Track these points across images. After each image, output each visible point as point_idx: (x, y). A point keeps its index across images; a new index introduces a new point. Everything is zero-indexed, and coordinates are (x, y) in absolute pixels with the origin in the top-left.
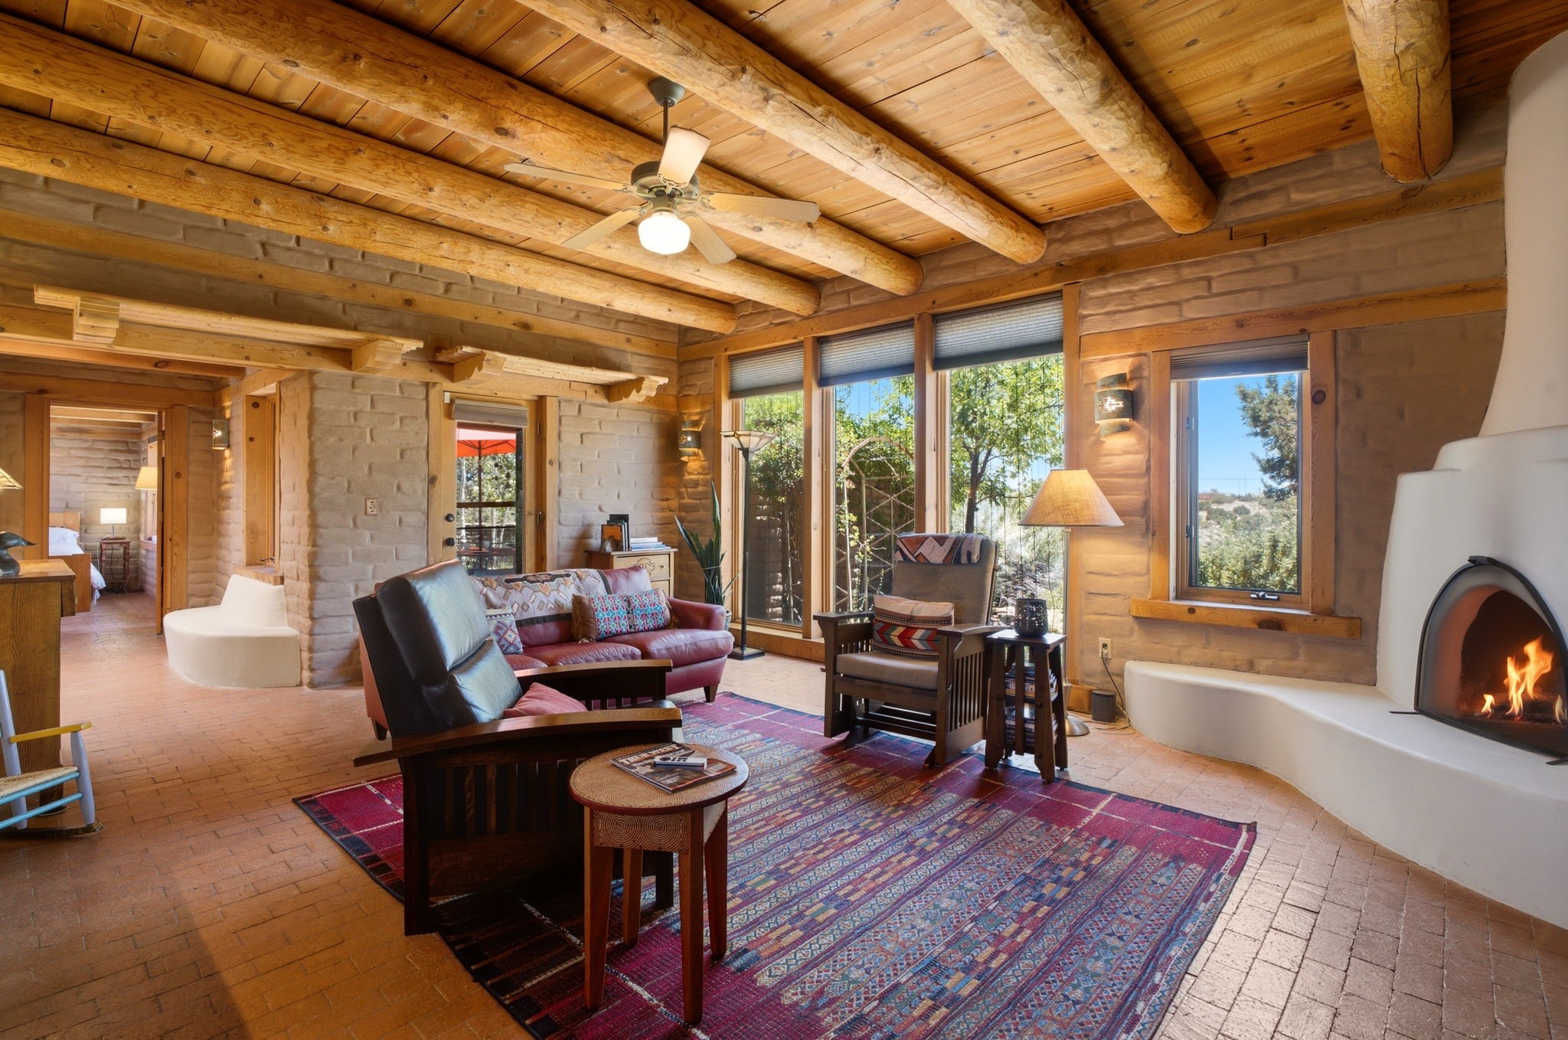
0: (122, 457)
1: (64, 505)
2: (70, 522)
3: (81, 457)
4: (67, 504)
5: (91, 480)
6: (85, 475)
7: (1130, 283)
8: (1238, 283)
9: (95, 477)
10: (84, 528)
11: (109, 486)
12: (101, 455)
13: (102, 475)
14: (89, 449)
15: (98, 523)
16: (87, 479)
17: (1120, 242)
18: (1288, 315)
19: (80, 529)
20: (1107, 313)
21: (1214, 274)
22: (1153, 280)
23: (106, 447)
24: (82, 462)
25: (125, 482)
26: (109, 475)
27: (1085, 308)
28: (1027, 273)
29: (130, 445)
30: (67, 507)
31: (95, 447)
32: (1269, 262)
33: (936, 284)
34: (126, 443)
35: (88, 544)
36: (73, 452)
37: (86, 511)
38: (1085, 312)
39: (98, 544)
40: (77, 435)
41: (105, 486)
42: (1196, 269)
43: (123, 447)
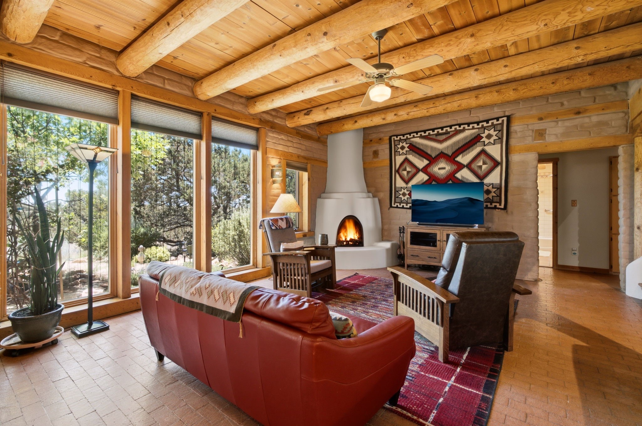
7: (279, 135)
8: (298, 146)
17: (276, 121)
18: (305, 158)
20: (273, 142)
21: (294, 141)
22: (283, 137)
27: (268, 138)
28: (251, 117)
32: (302, 143)
33: (216, 102)
38: (268, 140)
42: (291, 138)
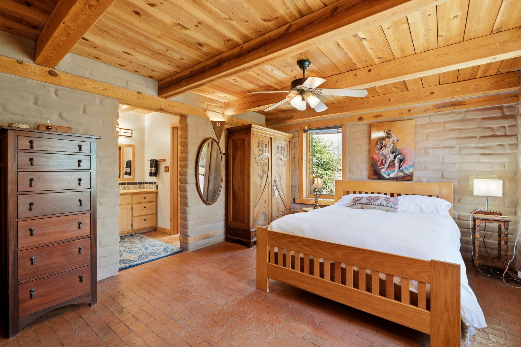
0: (495, 124)
1: (440, 176)
2: (444, 192)
3: (455, 130)
4: (442, 174)
5: (465, 151)
6: (459, 146)
9: (468, 148)
10: (457, 198)
11: (481, 156)
12: (472, 125)
13: (475, 145)
14: (463, 120)
15: (471, 193)
16: (460, 151)
19: (454, 198)
23: (480, 116)
24: (454, 134)
25: (500, 150)
26: (481, 145)
29: (505, 110)
30: (443, 177)
31: (468, 118)
34: (501, 108)
35: (461, 214)
36: (448, 126)
37: (459, 181)
39: (471, 216)
40: (451, 109)
41: (477, 156)
43: (498, 114)
